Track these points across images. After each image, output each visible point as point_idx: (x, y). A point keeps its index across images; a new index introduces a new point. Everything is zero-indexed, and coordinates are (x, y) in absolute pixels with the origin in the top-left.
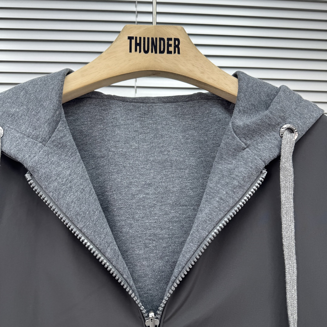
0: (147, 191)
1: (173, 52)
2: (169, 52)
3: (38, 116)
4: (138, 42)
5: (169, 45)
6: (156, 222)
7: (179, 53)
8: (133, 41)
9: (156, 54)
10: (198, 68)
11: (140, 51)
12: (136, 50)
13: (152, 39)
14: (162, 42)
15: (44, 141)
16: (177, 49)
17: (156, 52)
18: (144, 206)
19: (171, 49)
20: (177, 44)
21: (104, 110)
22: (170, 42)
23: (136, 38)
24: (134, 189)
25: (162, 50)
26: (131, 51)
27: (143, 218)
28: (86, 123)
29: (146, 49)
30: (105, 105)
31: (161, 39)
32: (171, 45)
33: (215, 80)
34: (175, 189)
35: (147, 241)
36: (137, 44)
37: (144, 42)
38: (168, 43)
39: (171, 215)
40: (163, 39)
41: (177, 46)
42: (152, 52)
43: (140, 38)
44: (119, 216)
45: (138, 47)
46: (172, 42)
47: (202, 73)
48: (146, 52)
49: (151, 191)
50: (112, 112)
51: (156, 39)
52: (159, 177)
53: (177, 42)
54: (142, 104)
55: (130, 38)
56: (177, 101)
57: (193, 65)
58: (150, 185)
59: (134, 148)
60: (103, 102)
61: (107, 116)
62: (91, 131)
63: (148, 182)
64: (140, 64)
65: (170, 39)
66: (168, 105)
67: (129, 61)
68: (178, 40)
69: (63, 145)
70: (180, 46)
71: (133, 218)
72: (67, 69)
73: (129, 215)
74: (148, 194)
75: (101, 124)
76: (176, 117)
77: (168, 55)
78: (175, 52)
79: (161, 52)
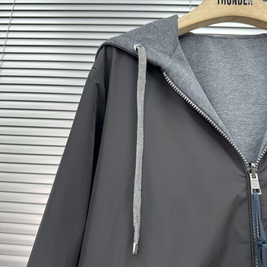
0: (234, 94)
1: (248, 4)
3: (165, 40)
6: (243, 114)
7: (252, 4)
11: (225, 4)
12: (222, 3)
15: (170, 55)
16: (250, 2)
17: (236, 4)
18: (234, 103)
19: (246, 2)
21: (198, 43)
24: (226, 92)
25: (240, 2)
26: (219, 3)
27: (234, 110)
29: (229, 2)
30: (199, 40)
34: (253, 94)
35: (239, 125)
39: (253, 110)
42: (233, 4)
44: (217, 108)
45: (224, 1)
48: (229, 4)
49: (237, 94)
50: (205, 44)
52: (241, 86)
54: (224, 40)
56: (248, 38)
57: (263, 12)
58: (235, 90)
59: (222, 66)
60: (197, 38)
61: (201, 47)
62: (190, 57)
63: (234, 88)
64: (225, 11)
66: (242, 40)
67: (218, 9)
69: (181, 59)
71: (228, 109)
73: (224, 107)
74: (235, 96)
75: (197, 52)
76: (248, 48)
77: (244, 5)
78: (249, 4)
79: (239, 4)
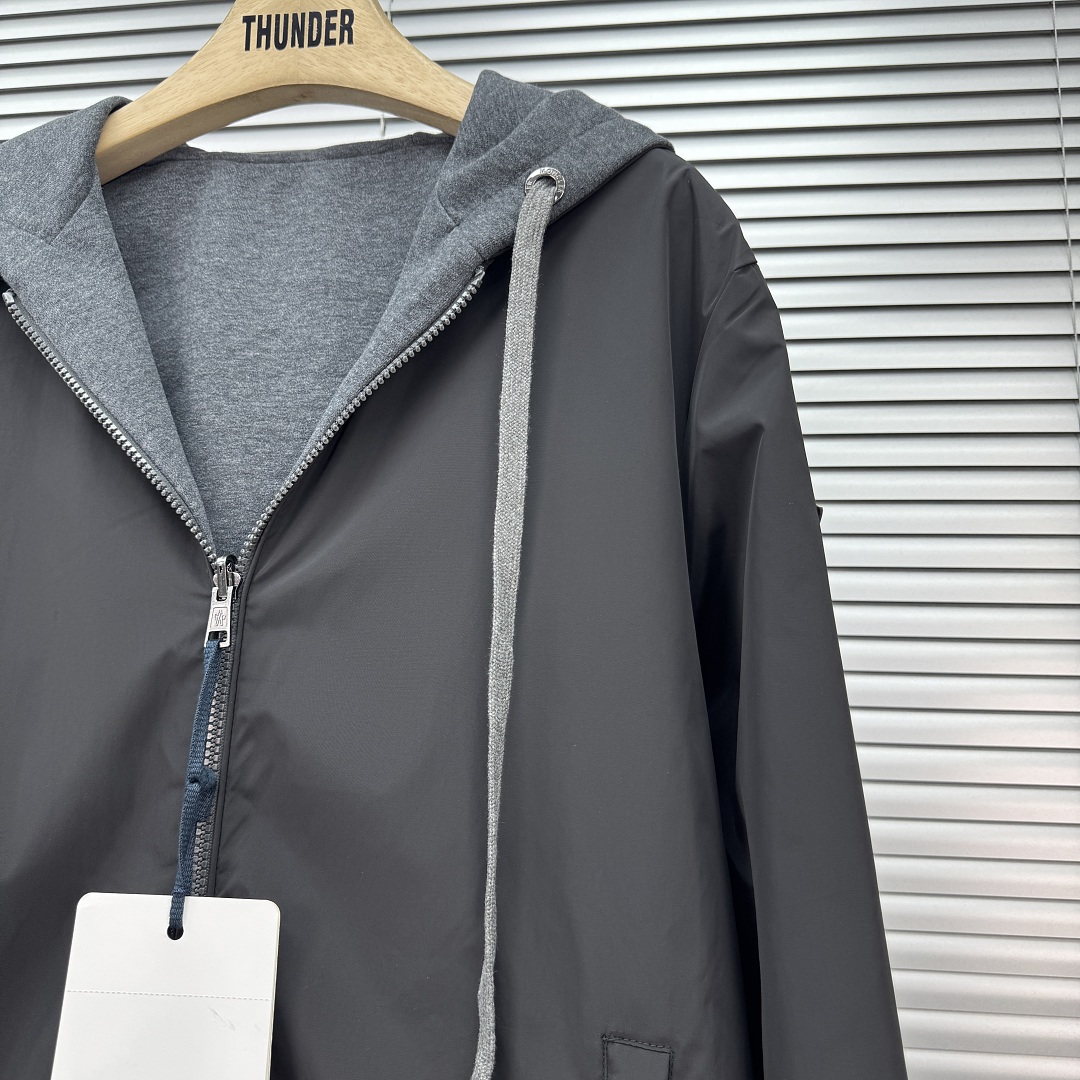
0: (265, 345)
1: (338, 41)
2: (330, 42)
3: (43, 189)
4: (264, 26)
5: (330, 27)
6: (277, 407)
7: (350, 41)
8: (254, 26)
9: (302, 49)
10: (390, 70)
11: (268, 46)
12: (259, 45)
13: (295, 16)
14: (315, 20)
15: (49, 236)
16: (346, 33)
17: (301, 45)
18: (254, 375)
19: (335, 34)
20: (347, 21)
21: (198, 183)
22: (333, 20)
23: (260, 17)
24: (235, 339)
25: (314, 38)
26: (247, 48)
27: (248, 397)
28: (157, 212)
29: (281, 41)
30: (201, 173)
31: (315, 15)
32: (333, 27)
33: (427, 95)
34: (328, 341)
35: (250, 442)
36: (261, 32)
37: (277, 24)
38: (328, 21)
39: (314, 395)
40: (317, 15)
41: (347, 28)
42: (293, 45)
43: (269, 17)
44: (197, 391)
45: (264, 37)
46: (336, 20)
47: (400, 80)
48: (281, 46)
49: (275, 344)
50: (213, 185)
51: (303, 15)
52: (299, 316)
53: (347, 18)
54: (278, 166)
55: (248, 20)
56: (360, 154)
57: (382, 66)
58: (274, 332)
59: (248, 256)
60: (197, 165)
61: (201, 195)
62: (167, 229)
63: (271, 326)
64: (266, 73)
65: (331, 14)
66: (336, 162)
67: (244, 68)
68: (350, 13)
69: (85, 243)
70: (353, 27)
71: (226, 395)
72: (116, 98)
73: (218, 388)
74: (266, 350)
75: (190, 212)
76: (352, 187)
77: (328, 47)
78: (342, 41)
79: (312, 44)
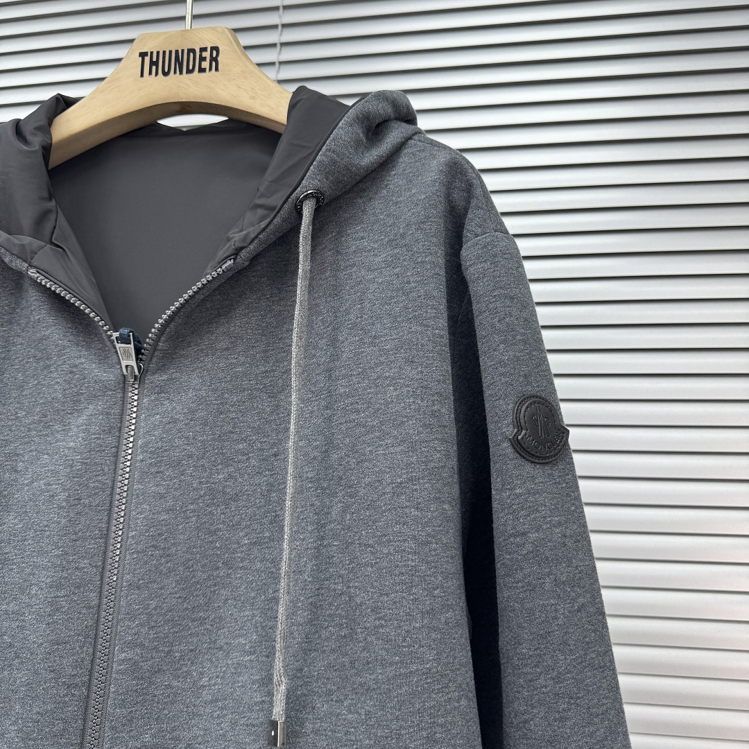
1: (208, 69)
2: (202, 70)
4: (154, 59)
5: (202, 59)
7: (217, 69)
8: (147, 59)
9: (181, 76)
10: (246, 91)
11: (157, 74)
12: (150, 73)
13: (177, 52)
16: (214, 64)
17: (181, 73)
19: (205, 65)
20: (214, 55)
22: (204, 54)
23: (152, 53)
25: (191, 68)
26: (142, 75)
29: (166, 70)
31: (191, 51)
32: (204, 59)
33: (272, 109)
36: (152, 63)
37: (164, 58)
38: (200, 55)
40: (193, 51)
41: (214, 60)
42: (175, 72)
43: (158, 53)
45: (154, 68)
46: (207, 54)
47: (253, 98)
48: (165, 74)
51: (183, 51)
53: (215, 53)
55: (143, 55)
57: (239, 88)
64: (156, 93)
65: (203, 50)
67: (139, 90)
68: (217, 49)
70: (219, 59)
77: (200, 74)
78: (210, 69)
79: (189, 71)
